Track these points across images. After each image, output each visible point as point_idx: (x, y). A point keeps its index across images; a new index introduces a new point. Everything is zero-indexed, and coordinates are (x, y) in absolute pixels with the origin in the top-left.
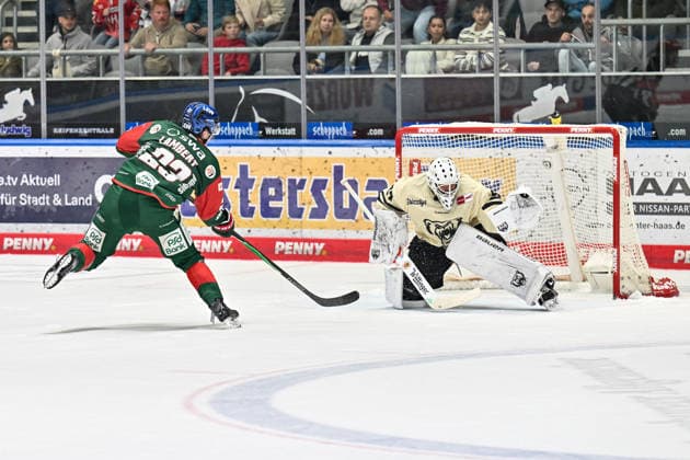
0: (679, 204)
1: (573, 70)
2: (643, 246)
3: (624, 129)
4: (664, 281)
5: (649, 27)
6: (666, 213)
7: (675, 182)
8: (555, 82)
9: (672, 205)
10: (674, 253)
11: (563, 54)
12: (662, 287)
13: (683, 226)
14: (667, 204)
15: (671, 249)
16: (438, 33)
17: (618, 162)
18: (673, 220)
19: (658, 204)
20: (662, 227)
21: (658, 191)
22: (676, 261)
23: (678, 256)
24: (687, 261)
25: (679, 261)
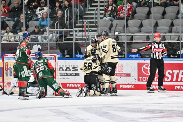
0: (68, 73)
1: (42, 41)
2: (61, 83)
3: (57, 55)
4: (67, 91)
5: (60, 31)
6: (65, 75)
7: (67, 68)
8: (38, 44)
9: (66, 73)
10: (67, 85)
11: (39, 37)
12: (66, 93)
13: (69, 78)
14: (65, 73)
15: (66, 84)
16: (8, 31)
17: (56, 63)
18: (66, 77)
19: (63, 73)
20: (64, 78)
21: (63, 70)
22: (67, 87)
23: (68, 85)
24: (70, 87)
25: (68, 87)
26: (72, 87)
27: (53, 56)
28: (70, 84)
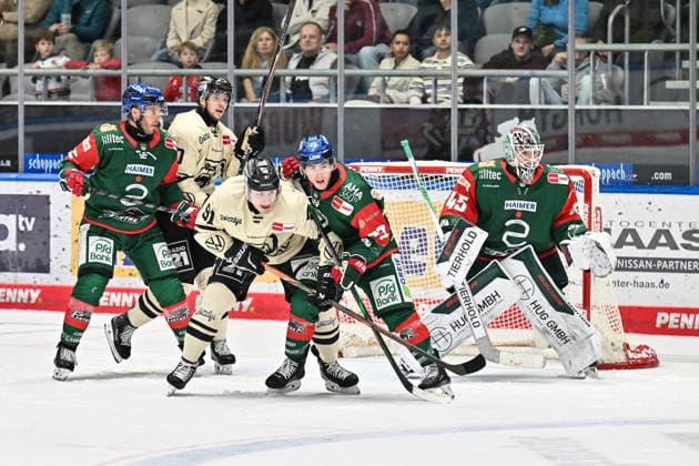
0: (663, 260)
2: (620, 308)
3: (598, 172)
4: (641, 348)
5: (632, 53)
6: (648, 270)
7: (659, 233)
9: (655, 260)
10: (656, 316)
11: (533, 82)
12: (640, 356)
13: (667, 285)
14: (649, 259)
15: (654, 311)
16: (401, 52)
17: (590, 209)
18: (655, 277)
19: (639, 259)
20: (642, 285)
21: (638, 244)
22: (658, 325)
23: (661, 319)
24: (671, 326)
25: (662, 325)
26: (682, 326)
27: (578, 172)
28: (669, 310)
